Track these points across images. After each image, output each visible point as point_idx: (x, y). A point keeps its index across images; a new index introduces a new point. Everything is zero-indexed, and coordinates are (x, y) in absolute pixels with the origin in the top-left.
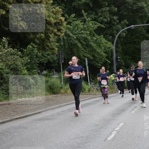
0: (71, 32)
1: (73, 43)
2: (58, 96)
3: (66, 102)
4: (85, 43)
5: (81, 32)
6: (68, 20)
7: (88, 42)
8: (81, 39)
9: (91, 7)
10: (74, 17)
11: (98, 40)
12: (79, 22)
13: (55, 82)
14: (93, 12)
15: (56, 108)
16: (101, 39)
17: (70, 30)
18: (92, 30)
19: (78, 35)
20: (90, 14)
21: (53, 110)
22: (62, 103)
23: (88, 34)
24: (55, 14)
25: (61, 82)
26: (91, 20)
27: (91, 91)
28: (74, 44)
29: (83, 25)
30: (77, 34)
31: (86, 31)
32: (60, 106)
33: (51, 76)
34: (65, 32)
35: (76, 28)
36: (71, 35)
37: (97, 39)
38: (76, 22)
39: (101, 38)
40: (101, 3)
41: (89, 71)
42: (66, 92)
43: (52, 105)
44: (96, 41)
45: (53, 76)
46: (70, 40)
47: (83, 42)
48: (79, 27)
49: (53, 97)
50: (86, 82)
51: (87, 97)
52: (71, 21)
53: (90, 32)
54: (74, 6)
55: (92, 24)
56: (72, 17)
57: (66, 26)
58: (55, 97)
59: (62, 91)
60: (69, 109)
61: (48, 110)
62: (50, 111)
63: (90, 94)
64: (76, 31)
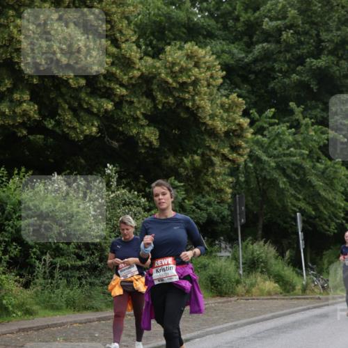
0: (264, 152)
1: (268, 177)
2: (231, 301)
3: (250, 317)
4: (297, 178)
5: (288, 152)
6: (257, 123)
7: (305, 175)
8: (288, 167)
9: (315, 91)
10: (273, 117)
11: (327, 171)
12: (285, 128)
13: (223, 268)
14: (319, 103)
15: (226, 331)
16: (336, 168)
17: (263, 147)
18: (314, 147)
19: (280, 159)
20: (310, 109)
21: (219, 335)
22: (239, 320)
23: (306, 156)
24: (227, 111)
25: (238, 268)
26: (313, 123)
27: (308, 291)
28: (270, 180)
29: (295, 134)
30: (278, 157)
31: (300, 149)
32: (235, 327)
33: (214, 254)
34: (251, 151)
35: (277, 142)
36: (265, 158)
37: (326, 168)
38: (276, 127)
39: (336, 166)
40: (339, 82)
41: (306, 244)
42: (248, 292)
43: (215, 323)
44: (323, 173)
45: (219, 254)
46: (262, 169)
47: (293, 175)
48: (284, 140)
49: (219, 303)
50: (297, 269)
51: (298, 306)
52: (266, 125)
53: (310, 152)
54: (273, 89)
55: (316, 133)
56: (267, 117)
57: (253, 136)
58: (223, 303)
59: (240, 289)
60: (257, 334)
61: (207, 335)
62: (211, 336)
63: (307, 299)
64: (276, 149)
